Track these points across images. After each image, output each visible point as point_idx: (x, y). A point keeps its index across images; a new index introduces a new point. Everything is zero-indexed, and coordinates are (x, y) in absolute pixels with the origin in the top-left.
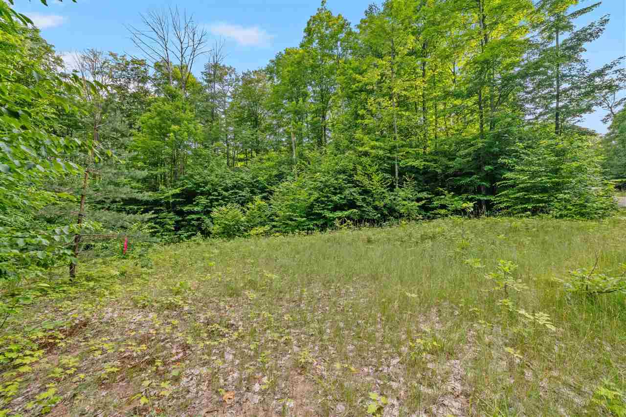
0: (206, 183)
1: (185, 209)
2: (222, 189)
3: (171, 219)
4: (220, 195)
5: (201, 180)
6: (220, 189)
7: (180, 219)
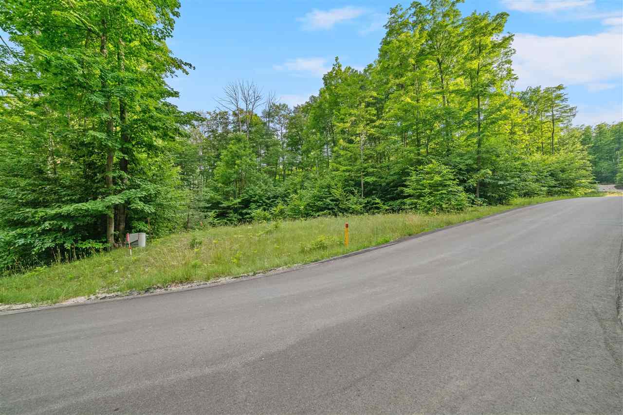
0: (255, 195)
1: (244, 211)
2: (266, 199)
3: (235, 218)
4: (264, 202)
5: (253, 193)
6: (264, 199)
7: (241, 218)
